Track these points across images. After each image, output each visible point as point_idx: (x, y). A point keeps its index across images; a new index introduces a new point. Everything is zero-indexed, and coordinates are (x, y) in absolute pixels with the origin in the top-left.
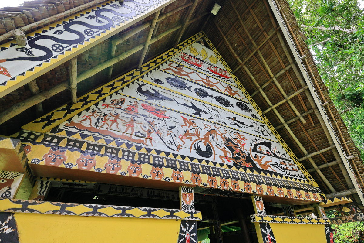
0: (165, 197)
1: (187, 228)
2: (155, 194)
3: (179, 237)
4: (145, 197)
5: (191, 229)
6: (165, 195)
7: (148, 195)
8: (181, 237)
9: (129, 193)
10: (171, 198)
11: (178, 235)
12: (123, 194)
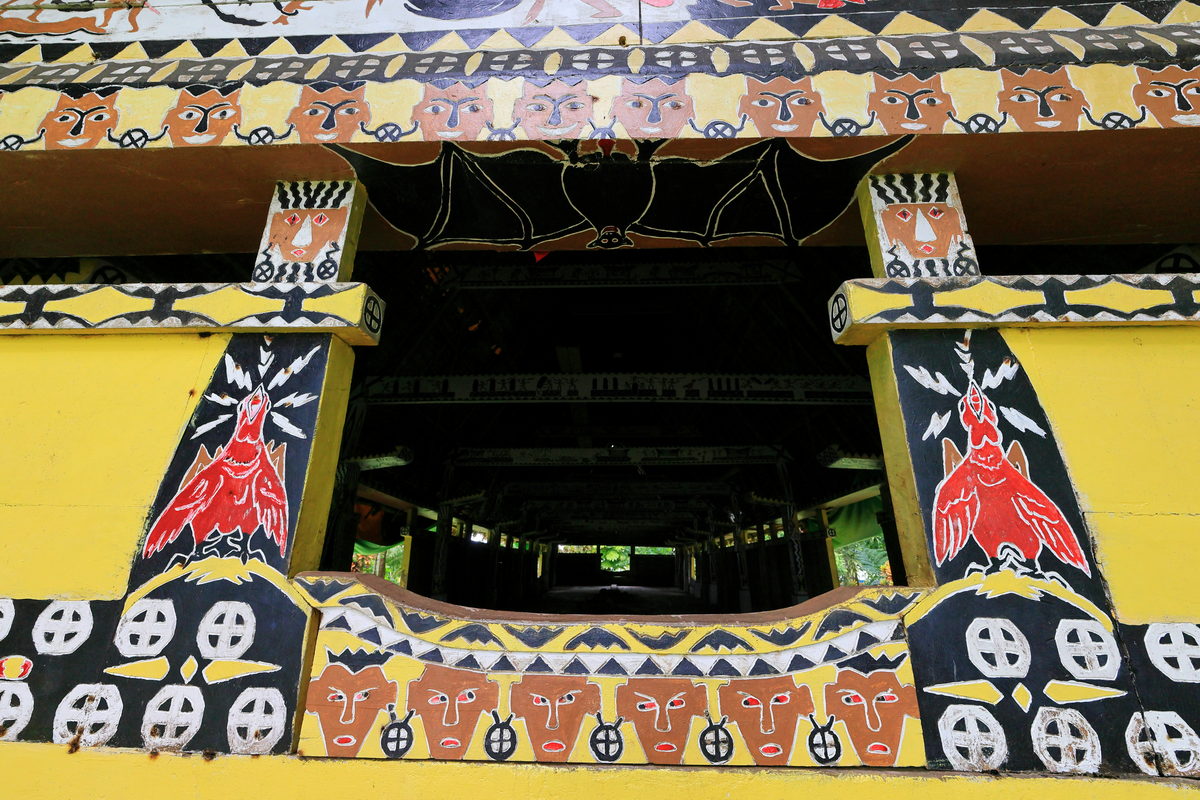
0: (659, 393)
1: (263, 370)
2: (621, 387)
3: (196, 412)
4: (585, 398)
5: (288, 376)
6: (659, 389)
7: (595, 393)
8: (206, 411)
9: (532, 393)
10: (681, 393)
11: (196, 401)
12: (514, 397)
